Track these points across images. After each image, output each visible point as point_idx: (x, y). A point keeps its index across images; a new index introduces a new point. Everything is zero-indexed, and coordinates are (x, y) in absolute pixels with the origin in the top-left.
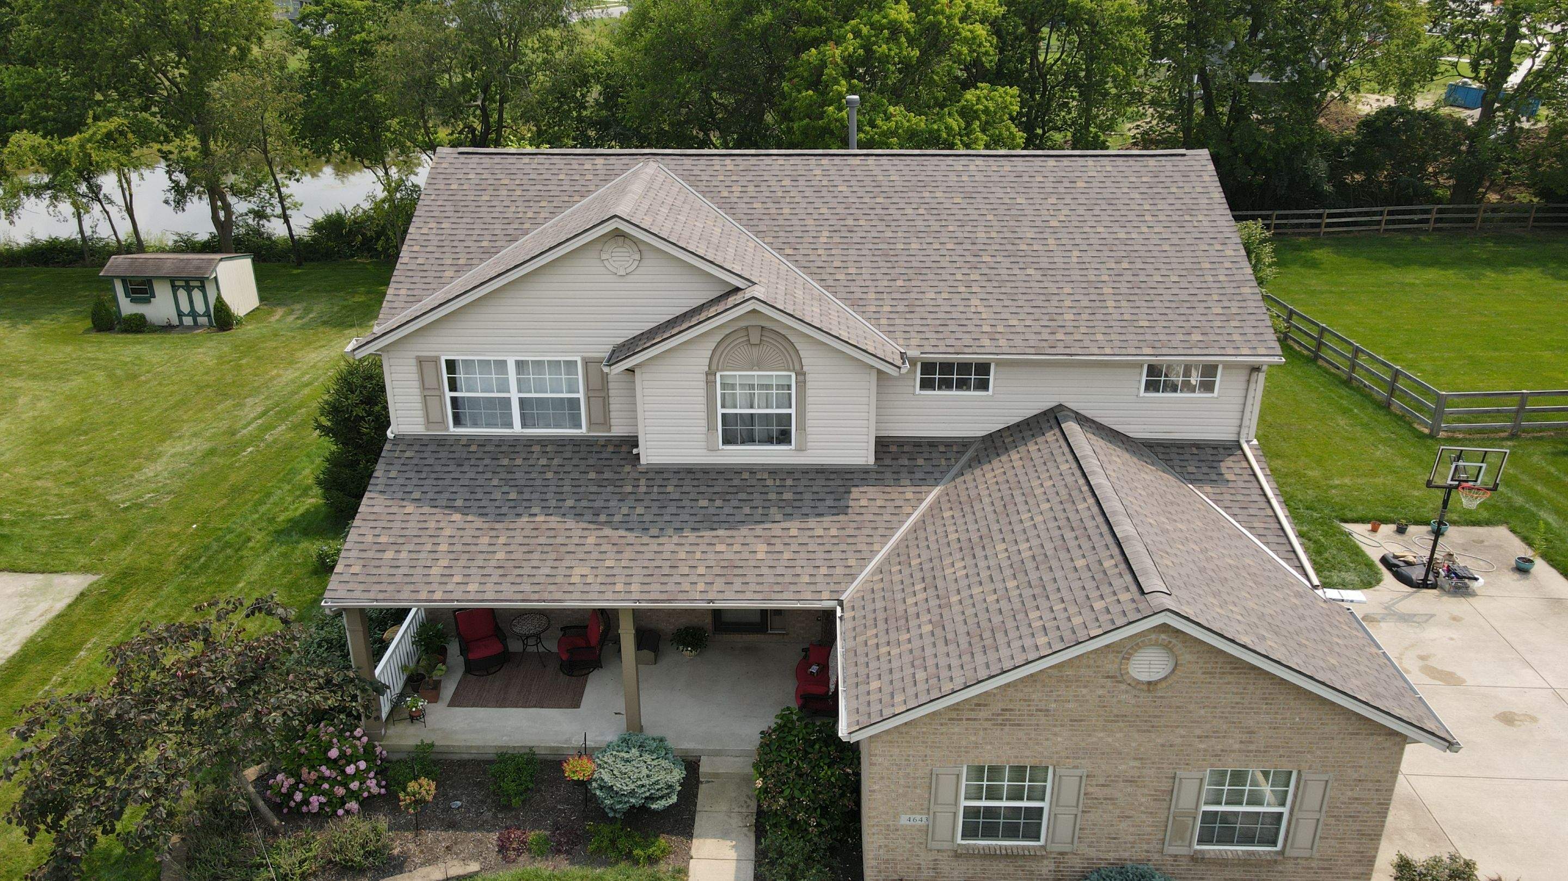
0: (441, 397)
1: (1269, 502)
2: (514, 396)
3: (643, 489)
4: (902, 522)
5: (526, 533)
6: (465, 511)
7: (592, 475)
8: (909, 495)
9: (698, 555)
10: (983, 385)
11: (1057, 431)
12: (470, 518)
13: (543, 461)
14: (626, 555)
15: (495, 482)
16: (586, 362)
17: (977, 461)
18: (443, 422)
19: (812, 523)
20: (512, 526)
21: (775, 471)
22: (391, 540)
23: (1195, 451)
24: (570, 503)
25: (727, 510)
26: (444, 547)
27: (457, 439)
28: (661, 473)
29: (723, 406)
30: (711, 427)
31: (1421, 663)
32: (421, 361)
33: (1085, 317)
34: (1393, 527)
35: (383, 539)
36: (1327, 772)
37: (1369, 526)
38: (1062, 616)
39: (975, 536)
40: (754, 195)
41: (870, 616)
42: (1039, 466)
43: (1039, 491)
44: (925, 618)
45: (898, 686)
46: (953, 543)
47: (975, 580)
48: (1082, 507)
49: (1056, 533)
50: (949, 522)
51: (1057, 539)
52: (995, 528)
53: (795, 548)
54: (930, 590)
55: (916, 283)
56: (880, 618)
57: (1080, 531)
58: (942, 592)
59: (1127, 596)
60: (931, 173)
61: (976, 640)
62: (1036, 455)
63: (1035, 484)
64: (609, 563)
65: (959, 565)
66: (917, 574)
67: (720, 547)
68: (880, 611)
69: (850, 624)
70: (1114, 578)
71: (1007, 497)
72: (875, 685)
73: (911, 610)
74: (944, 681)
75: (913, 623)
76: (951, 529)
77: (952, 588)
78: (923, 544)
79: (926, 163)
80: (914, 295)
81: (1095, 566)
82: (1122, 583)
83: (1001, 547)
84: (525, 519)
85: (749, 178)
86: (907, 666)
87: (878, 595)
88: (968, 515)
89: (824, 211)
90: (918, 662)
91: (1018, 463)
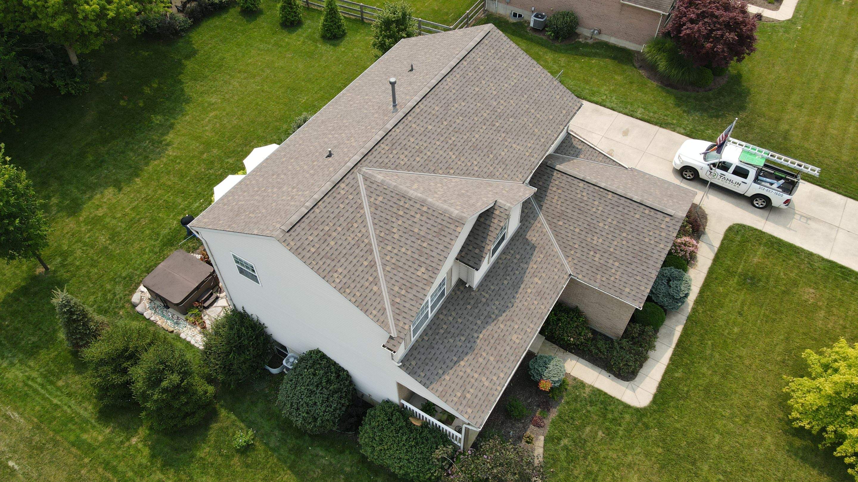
2: (430, 307)
3: (487, 296)
4: (549, 236)
11: (556, 171)
15: (451, 340)
23: (564, 144)
24: (479, 322)
27: (417, 341)
28: (483, 285)
38: (656, 235)
39: (585, 226)
40: (410, 155)
41: (589, 272)
42: (570, 189)
43: (585, 198)
44: (611, 261)
45: (636, 285)
46: (581, 232)
47: (609, 240)
48: (610, 197)
49: (614, 210)
50: (567, 226)
51: (617, 212)
52: (589, 219)
53: (542, 271)
54: (598, 252)
55: (495, 152)
56: (594, 270)
57: (622, 206)
58: (604, 250)
59: (668, 219)
60: (443, 97)
61: (639, 258)
62: (562, 185)
63: (579, 196)
64: (516, 327)
65: (595, 238)
66: (584, 250)
67: (529, 291)
68: (590, 268)
69: (586, 279)
70: (655, 216)
71: (576, 206)
72: (627, 290)
73: (601, 261)
74: (649, 275)
75: (609, 265)
76: (572, 228)
77: (605, 247)
78: (569, 239)
79: (436, 93)
80: (500, 158)
81: (643, 215)
82: (660, 216)
83: (601, 225)
84: (478, 341)
85: (399, 148)
86: (629, 278)
87: (581, 264)
88: (570, 220)
89: (438, 143)
90: (630, 275)
91: (559, 191)
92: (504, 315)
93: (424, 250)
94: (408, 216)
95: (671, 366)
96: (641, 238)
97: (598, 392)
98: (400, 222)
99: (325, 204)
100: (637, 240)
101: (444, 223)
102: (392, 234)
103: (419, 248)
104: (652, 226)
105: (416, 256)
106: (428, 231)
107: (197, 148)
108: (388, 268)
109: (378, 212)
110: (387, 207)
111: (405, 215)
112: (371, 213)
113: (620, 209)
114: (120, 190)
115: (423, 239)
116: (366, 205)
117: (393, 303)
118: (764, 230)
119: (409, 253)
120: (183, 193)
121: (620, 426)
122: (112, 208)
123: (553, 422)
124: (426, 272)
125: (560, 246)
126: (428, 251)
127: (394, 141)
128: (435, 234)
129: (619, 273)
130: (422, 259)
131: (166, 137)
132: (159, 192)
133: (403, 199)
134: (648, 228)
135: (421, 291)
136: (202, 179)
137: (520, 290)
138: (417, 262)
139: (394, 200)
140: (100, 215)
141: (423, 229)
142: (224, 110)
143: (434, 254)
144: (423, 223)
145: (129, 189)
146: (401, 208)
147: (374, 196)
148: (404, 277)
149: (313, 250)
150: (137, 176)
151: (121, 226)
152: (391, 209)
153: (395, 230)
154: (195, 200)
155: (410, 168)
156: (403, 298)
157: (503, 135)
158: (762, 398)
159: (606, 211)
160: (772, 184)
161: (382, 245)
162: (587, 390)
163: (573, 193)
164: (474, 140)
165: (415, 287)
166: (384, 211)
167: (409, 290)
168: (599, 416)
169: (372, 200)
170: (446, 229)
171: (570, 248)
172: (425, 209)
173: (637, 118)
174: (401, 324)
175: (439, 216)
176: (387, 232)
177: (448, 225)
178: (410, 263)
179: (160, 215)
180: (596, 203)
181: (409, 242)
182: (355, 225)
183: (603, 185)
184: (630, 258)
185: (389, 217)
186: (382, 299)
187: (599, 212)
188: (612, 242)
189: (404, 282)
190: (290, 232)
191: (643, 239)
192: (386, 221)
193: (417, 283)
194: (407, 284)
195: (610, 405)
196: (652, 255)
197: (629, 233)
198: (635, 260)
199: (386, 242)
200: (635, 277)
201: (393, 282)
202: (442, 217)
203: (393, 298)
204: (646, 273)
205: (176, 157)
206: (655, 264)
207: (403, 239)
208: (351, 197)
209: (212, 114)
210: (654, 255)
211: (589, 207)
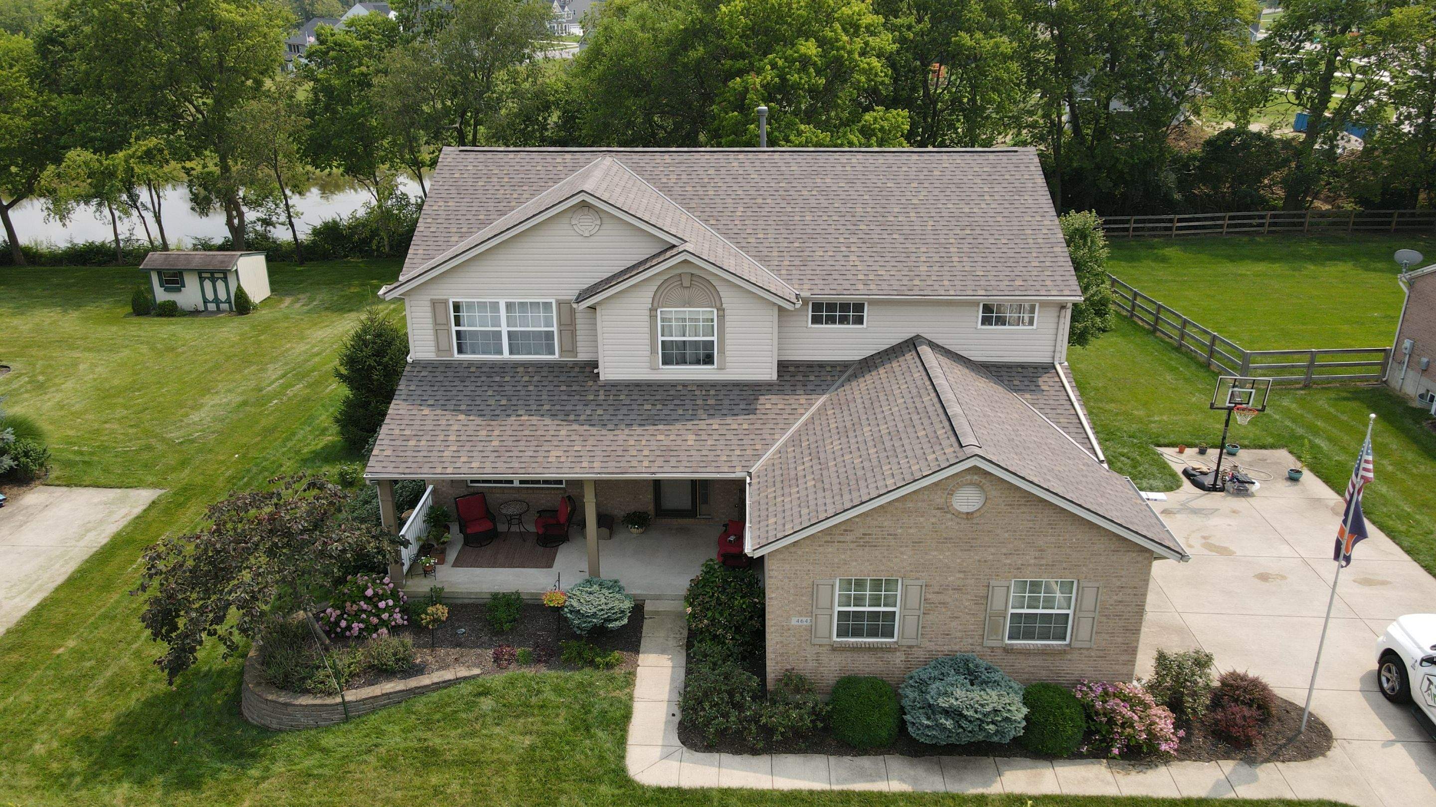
0: (449, 331)
1: (1072, 405)
2: (504, 329)
3: (602, 397)
4: (797, 419)
5: (514, 428)
6: (468, 413)
7: (563, 388)
8: (803, 401)
9: (644, 443)
10: (859, 320)
11: (914, 352)
12: (471, 418)
13: (526, 378)
14: (589, 443)
15: (490, 393)
16: (559, 303)
17: (855, 376)
18: (450, 350)
19: (729, 420)
20: (503, 423)
21: (701, 385)
22: (413, 433)
23: (1020, 370)
24: (547, 407)
25: (665, 412)
26: (453, 438)
27: (460, 363)
28: (615, 387)
29: (662, 335)
30: (653, 351)
31: (1204, 541)
32: (434, 303)
33: (935, 268)
34: (1197, 450)
35: (407, 432)
36: (1097, 581)
37: (1177, 449)
38: (905, 466)
41: (771, 480)
42: (900, 376)
43: (897, 392)
44: (810, 478)
45: (789, 519)
46: (833, 430)
47: (847, 451)
48: (926, 399)
49: (907, 417)
50: (831, 417)
51: (907, 421)
53: (716, 437)
55: (809, 245)
56: (778, 481)
57: (923, 414)
59: (951, 450)
61: (844, 487)
62: (897, 369)
68: (778, 476)
69: (755, 487)
70: (943, 440)
71: (874, 398)
72: (772, 521)
73: (801, 473)
75: (802, 481)
76: (832, 421)
77: (831, 458)
78: (811, 433)
80: (807, 253)
81: (931, 435)
82: (948, 442)
83: (867, 429)
86: (795, 507)
87: (777, 467)
90: (803, 504)
91: (884, 376)
96: (884, 462)
97: (621, 707)
100: (875, 464)
104: (919, 453)
113: (916, 418)
121: (564, 758)
123: (517, 675)
129: (795, 496)
134: (910, 454)
137: (650, 428)
157: (854, 240)
159: (897, 414)
162: (616, 694)
163: (894, 383)
164: (798, 218)
188: (847, 454)
191: (885, 465)
196: (863, 489)
198: (836, 488)
200: (804, 509)
204: (821, 509)
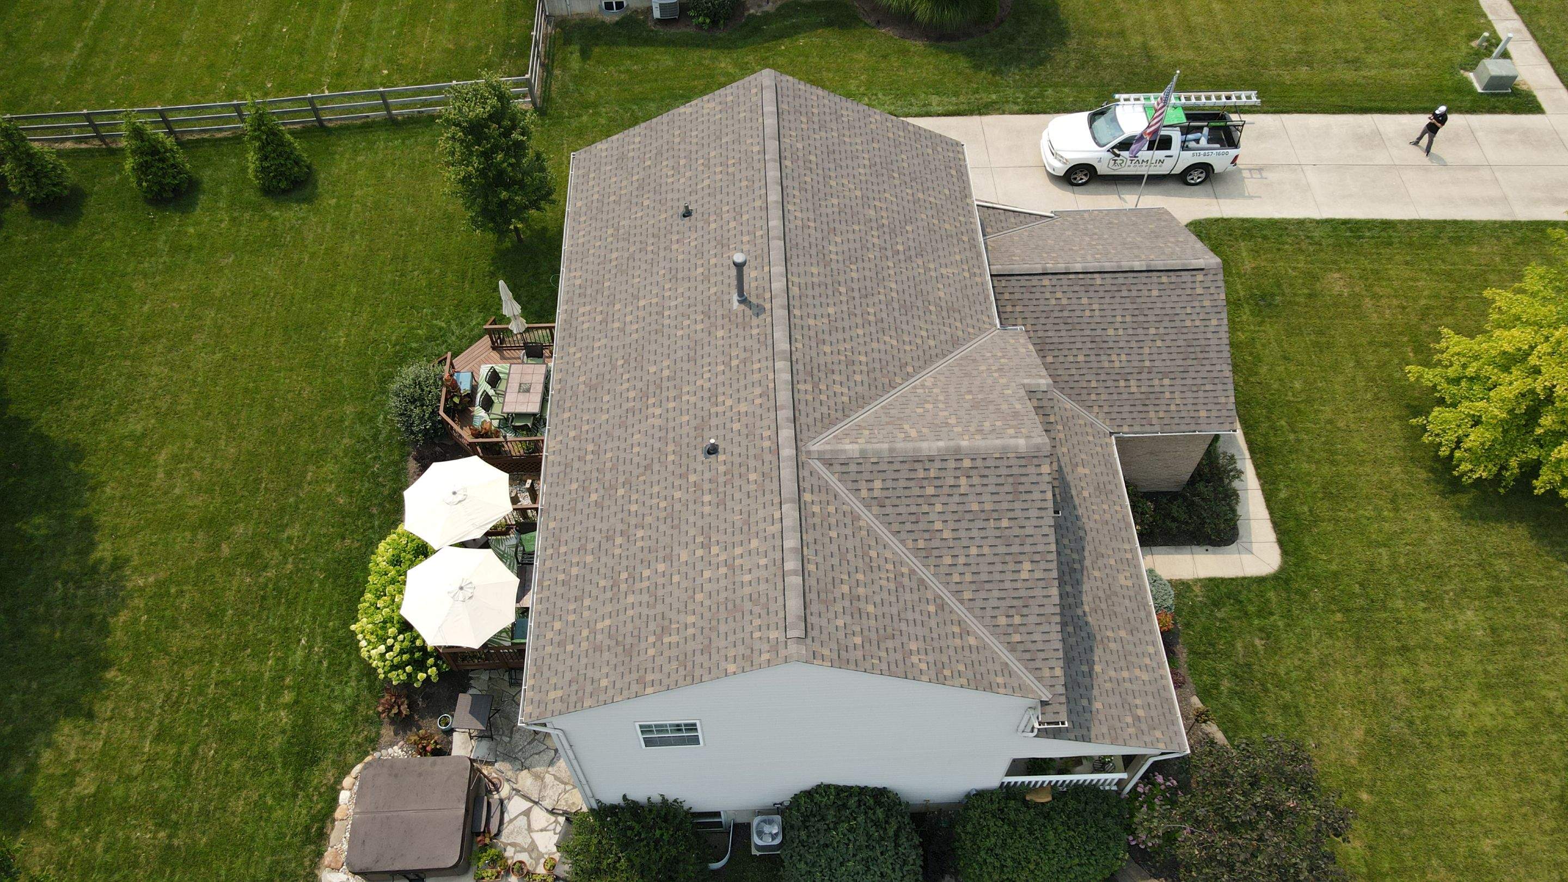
38: (1198, 310)
39: (1090, 345)
40: (844, 378)
41: (1135, 415)
42: (1032, 296)
43: (1064, 301)
44: (1156, 382)
45: (1211, 400)
46: (1088, 359)
47: (1136, 350)
48: (1099, 282)
49: (1118, 300)
50: (1061, 359)
51: (1123, 300)
52: (1088, 332)
53: (1076, 451)
54: (1129, 377)
55: (931, 299)
56: (1141, 408)
57: (1124, 288)
58: (1136, 370)
59: (1200, 277)
60: (807, 244)
61: (1193, 356)
62: (1017, 296)
63: (1053, 302)
64: (1112, 562)
65: (1114, 357)
66: (1109, 383)
67: (1086, 494)
68: (1132, 409)
69: (1137, 428)
70: (1179, 280)
71: (1056, 321)
72: (1203, 414)
73: (1143, 389)
74: (1220, 375)
75: (1157, 389)
76: (1071, 359)
77: (1136, 364)
78: (1076, 378)
79: (794, 242)
80: (943, 304)
81: (1162, 287)
82: (1186, 276)
83: (1111, 332)
84: (1089, 619)
85: (822, 375)
86: (1195, 395)
87: (1116, 409)
88: (1061, 347)
89: (860, 332)
90: (1195, 389)
91: (1018, 309)
92: (1086, 554)
93: (1007, 532)
94: (946, 490)
95: (1267, 486)
96: (1178, 324)
97: (1213, 584)
98: (939, 508)
99: (812, 546)
100: (1175, 331)
101: (1015, 471)
102: (938, 534)
103: (998, 533)
104: (1184, 298)
105: (1002, 549)
106: (996, 498)
107: (192, 542)
108: (967, 595)
109: (889, 510)
110: (900, 492)
111: (939, 491)
112: (877, 516)
113: (1125, 293)
114: (90, 716)
115: (995, 515)
116: (859, 508)
117: (1012, 647)
118: (1225, 216)
119: (986, 550)
120: (245, 647)
121: (1272, 614)
122: (104, 761)
123: (1191, 667)
124: (1034, 566)
125: (1069, 396)
126: (1017, 531)
127: (808, 368)
128: (1010, 497)
129: (1177, 395)
130: (1015, 549)
131: (97, 555)
132: (189, 673)
133: (917, 466)
134: (1180, 305)
135: (1045, 601)
136: (264, 598)
137: (1077, 501)
138: (1008, 558)
139: (904, 474)
140: (92, 789)
141: (985, 498)
142: (185, 437)
143: (1029, 531)
144: (979, 489)
145: (110, 705)
146: (925, 483)
147: (863, 485)
148: (1003, 594)
149: (858, 640)
150: (106, 665)
151: (163, 788)
152: (907, 493)
153: (938, 525)
154: (287, 645)
155: (861, 401)
156: (1022, 629)
157: (920, 262)
158: (1391, 465)
159: (1105, 307)
160: (1197, 141)
161: (932, 561)
162: (1197, 589)
163: (1042, 302)
164: (894, 294)
165: (1031, 602)
166: (898, 502)
167: (1025, 611)
168: (1239, 618)
169: (864, 493)
170: (1023, 479)
171: (1085, 391)
172: (967, 463)
173: (939, 115)
174: (1046, 672)
175: (998, 463)
176: (927, 536)
177: (1023, 471)
178: (999, 567)
179: (234, 717)
180: (1085, 301)
181: (975, 533)
182: (873, 554)
183: (1078, 267)
184: (1180, 362)
185: (913, 509)
186: (993, 652)
187: (1097, 313)
188: (1141, 351)
189: (1009, 602)
190: (810, 634)
191: (1183, 324)
192: (913, 518)
193: (1031, 593)
194: (1015, 603)
195: (1240, 592)
196: (1207, 342)
197: (1157, 325)
198: (1190, 362)
199: (935, 553)
200: (1203, 388)
201: (989, 612)
202: (1005, 463)
203: (1008, 639)
204: (1215, 374)
205: (160, 584)
206: (1220, 355)
207: (962, 534)
208: (831, 509)
209: (162, 458)
210: (1211, 342)
211: (1078, 313)
